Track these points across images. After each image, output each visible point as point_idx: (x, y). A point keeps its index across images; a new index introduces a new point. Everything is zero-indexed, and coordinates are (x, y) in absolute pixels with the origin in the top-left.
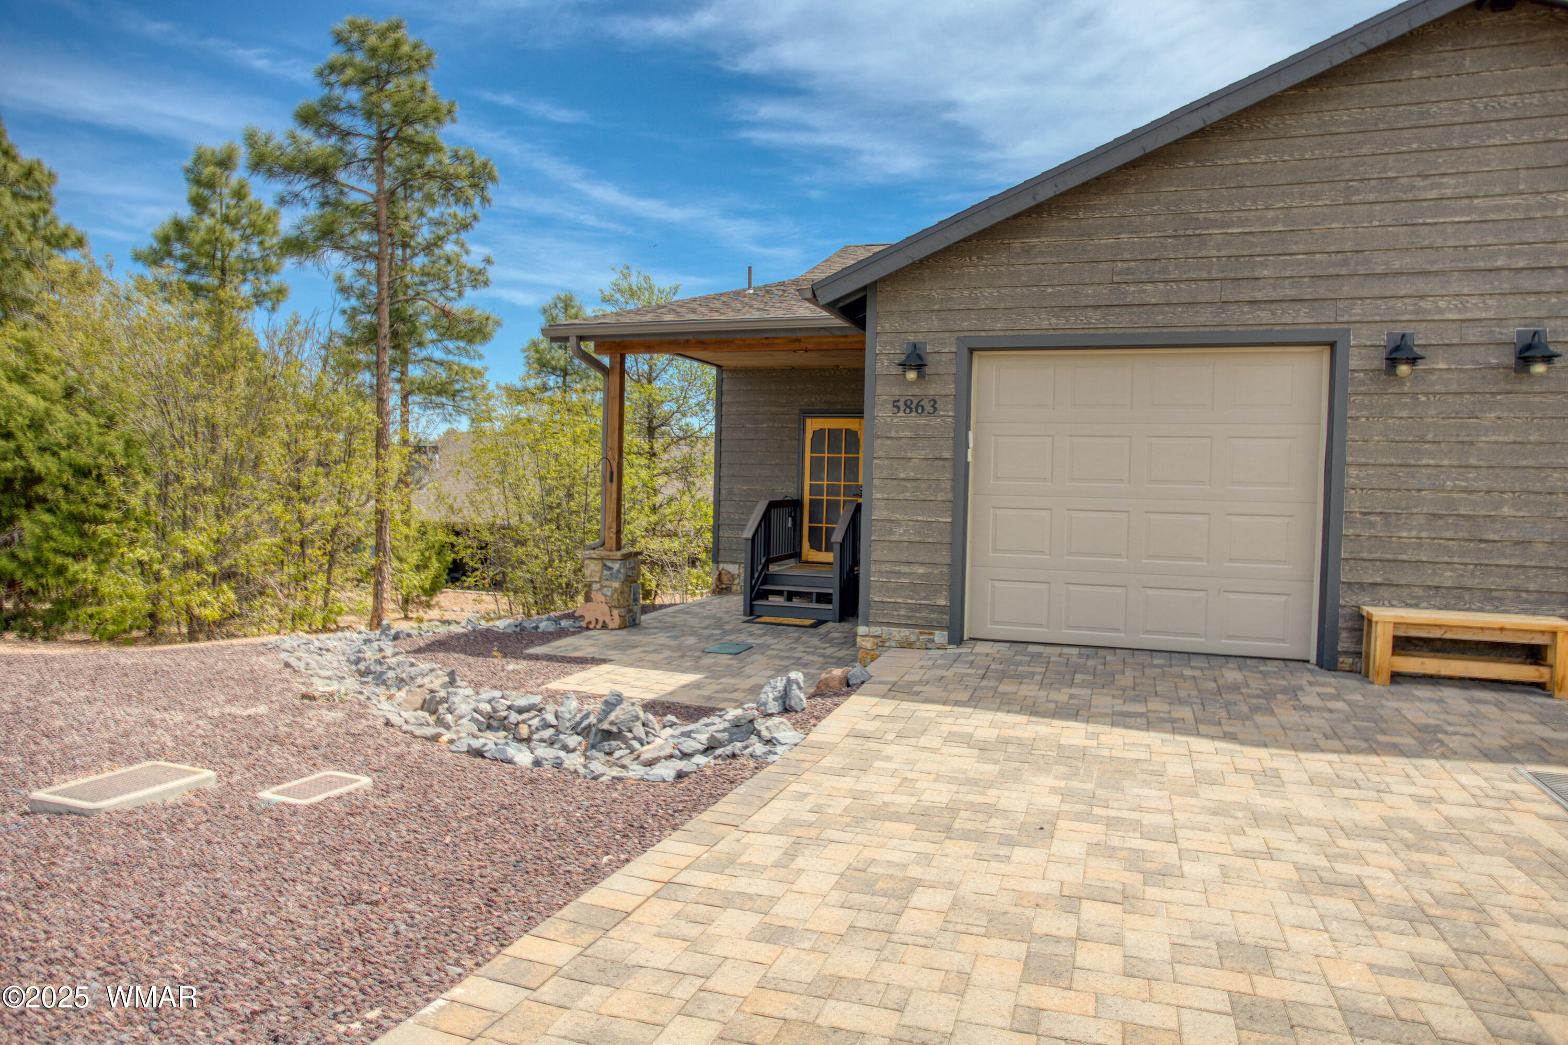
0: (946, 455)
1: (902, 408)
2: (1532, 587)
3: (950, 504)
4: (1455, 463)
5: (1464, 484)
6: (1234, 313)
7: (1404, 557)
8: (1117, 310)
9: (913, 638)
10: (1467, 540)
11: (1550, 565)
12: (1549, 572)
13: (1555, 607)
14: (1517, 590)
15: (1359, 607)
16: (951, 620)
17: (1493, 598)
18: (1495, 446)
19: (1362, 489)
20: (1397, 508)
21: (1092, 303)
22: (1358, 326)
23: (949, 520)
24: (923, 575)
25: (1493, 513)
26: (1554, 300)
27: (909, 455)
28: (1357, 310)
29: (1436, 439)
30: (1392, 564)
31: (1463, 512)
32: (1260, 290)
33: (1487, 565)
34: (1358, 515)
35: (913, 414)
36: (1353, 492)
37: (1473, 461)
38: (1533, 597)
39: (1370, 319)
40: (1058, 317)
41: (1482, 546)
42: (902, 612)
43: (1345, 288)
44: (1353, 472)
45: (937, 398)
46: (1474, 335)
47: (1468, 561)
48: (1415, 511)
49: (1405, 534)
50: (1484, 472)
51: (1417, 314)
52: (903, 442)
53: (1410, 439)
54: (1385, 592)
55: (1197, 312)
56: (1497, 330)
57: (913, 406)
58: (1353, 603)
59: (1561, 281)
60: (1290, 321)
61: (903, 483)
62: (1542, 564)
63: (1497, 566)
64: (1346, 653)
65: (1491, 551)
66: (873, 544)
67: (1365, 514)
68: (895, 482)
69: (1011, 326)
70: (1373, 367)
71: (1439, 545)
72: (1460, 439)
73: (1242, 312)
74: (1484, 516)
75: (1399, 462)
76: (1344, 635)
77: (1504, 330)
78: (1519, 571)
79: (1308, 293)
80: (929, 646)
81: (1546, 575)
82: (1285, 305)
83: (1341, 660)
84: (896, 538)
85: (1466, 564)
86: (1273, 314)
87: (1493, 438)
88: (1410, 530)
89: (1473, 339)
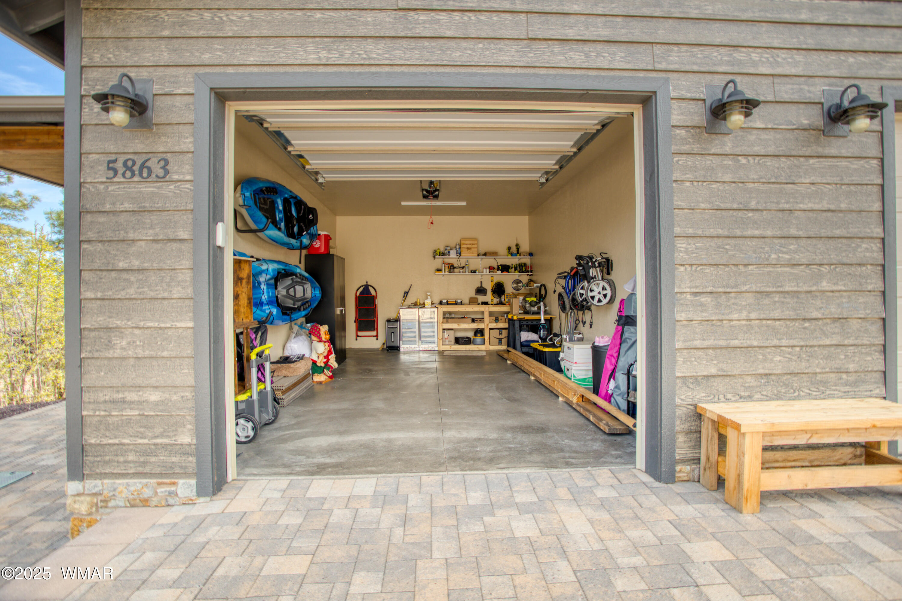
0: (183, 234)
1: (121, 171)
2: (851, 367)
3: (190, 303)
4: (778, 233)
5: (787, 257)
6: (544, 53)
7: (736, 343)
8: (404, 43)
9: (147, 493)
10: (791, 320)
11: (865, 342)
12: (864, 350)
13: (871, 387)
14: (839, 371)
15: (695, 406)
16: (198, 462)
17: (819, 382)
18: (810, 215)
19: (691, 265)
20: (727, 286)
21: (372, 34)
22: (676, 75)
23: (191, 324)
24: (157, 403)
25: (814, 288)
26: (851, 60)
27: (131, 236)
28: (674, 58)
29: (759, 207)
30: (724, 352)
31: (788, 289)
32: (571, 28)
33: (811, 346)
34: (688, 296)
35: (136, 179)
36: (682, 269)
37: (793, 231)
38: (852, 377)
39: (687, 68)
40: (329, 50)
41: (806, 325)
42: (131, 457)
43: (660, 32)
44: (681, 244)
45: (169, 156)
46: (786, 93)
47: (795, 342)
48: (744, 289)
49: (735, 316)
50: (803, 242)
51: (733, 65)
52: (123, 218)
53: (735, 206)
54: (718, 385)
55: (500, 50)
56: (806, 88)
57: (136, 168)
58: (689, 401)
59: (856, 40)
60: (605, 65)
61: (124, 276)
62: (859, 342)
63: (820, 346)
64: (683, 461)
65: (815, 330)
66: (85, 363)
67: (695, 294)
68: (113, 275)
69: (267, 60)
70: (694, 123)
71: (768, 326)
72: (781, 206)
73: (552, 52)
74: (807, 292)
75: (726, 233)
76: (681, 439)
77: (812, 89)
78: (839, 351)
79: (622, 34)
80: (171, 501)
81: (861, 353)
82: (599, 47)
83: (678, 468)
84: (117, 353)
85: (792, 347)
86: (587, 56)
87: (810, 206)
88: (740, 311)
89: (787, 97)
